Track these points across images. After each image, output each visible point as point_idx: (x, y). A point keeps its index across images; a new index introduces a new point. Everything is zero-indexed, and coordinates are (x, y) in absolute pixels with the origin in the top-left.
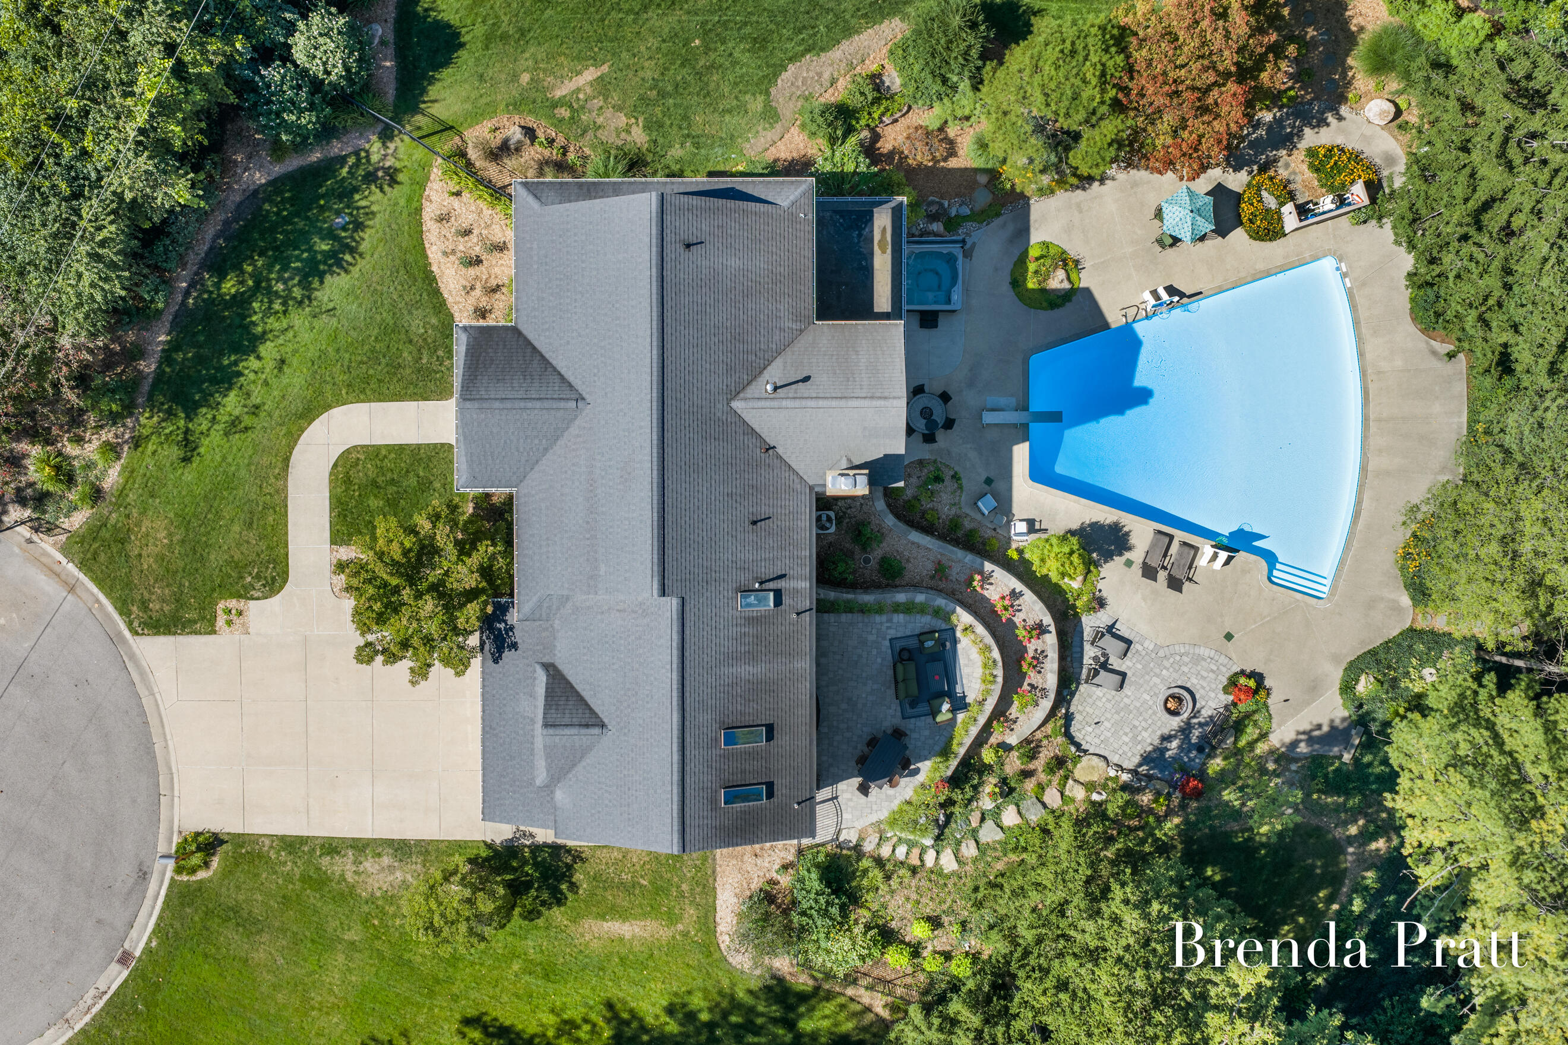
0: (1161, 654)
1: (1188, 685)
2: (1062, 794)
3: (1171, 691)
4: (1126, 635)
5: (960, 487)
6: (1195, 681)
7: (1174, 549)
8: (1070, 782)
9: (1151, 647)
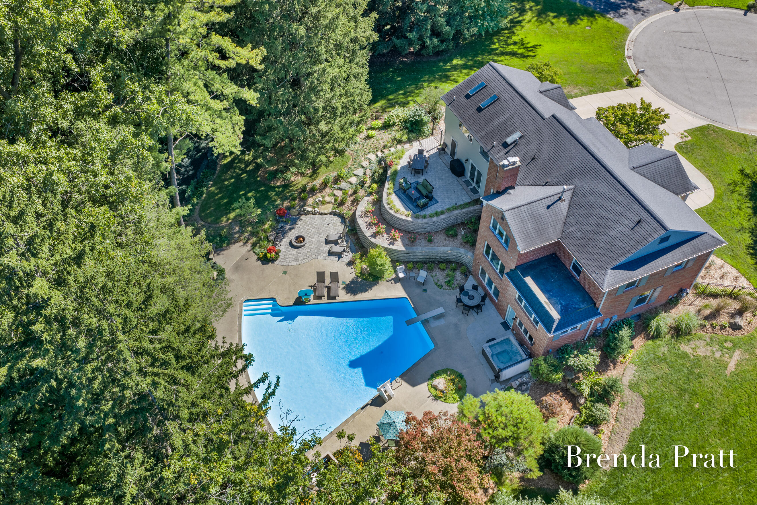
0: (314, 256)
1: (296, 250)
2: (335, 195)
3: (303, 243)
4: (332, 257)
5: (436, 284)
6: (294, 252)
7: (326, 294)
8: (333, 201)
9: (319, 257)
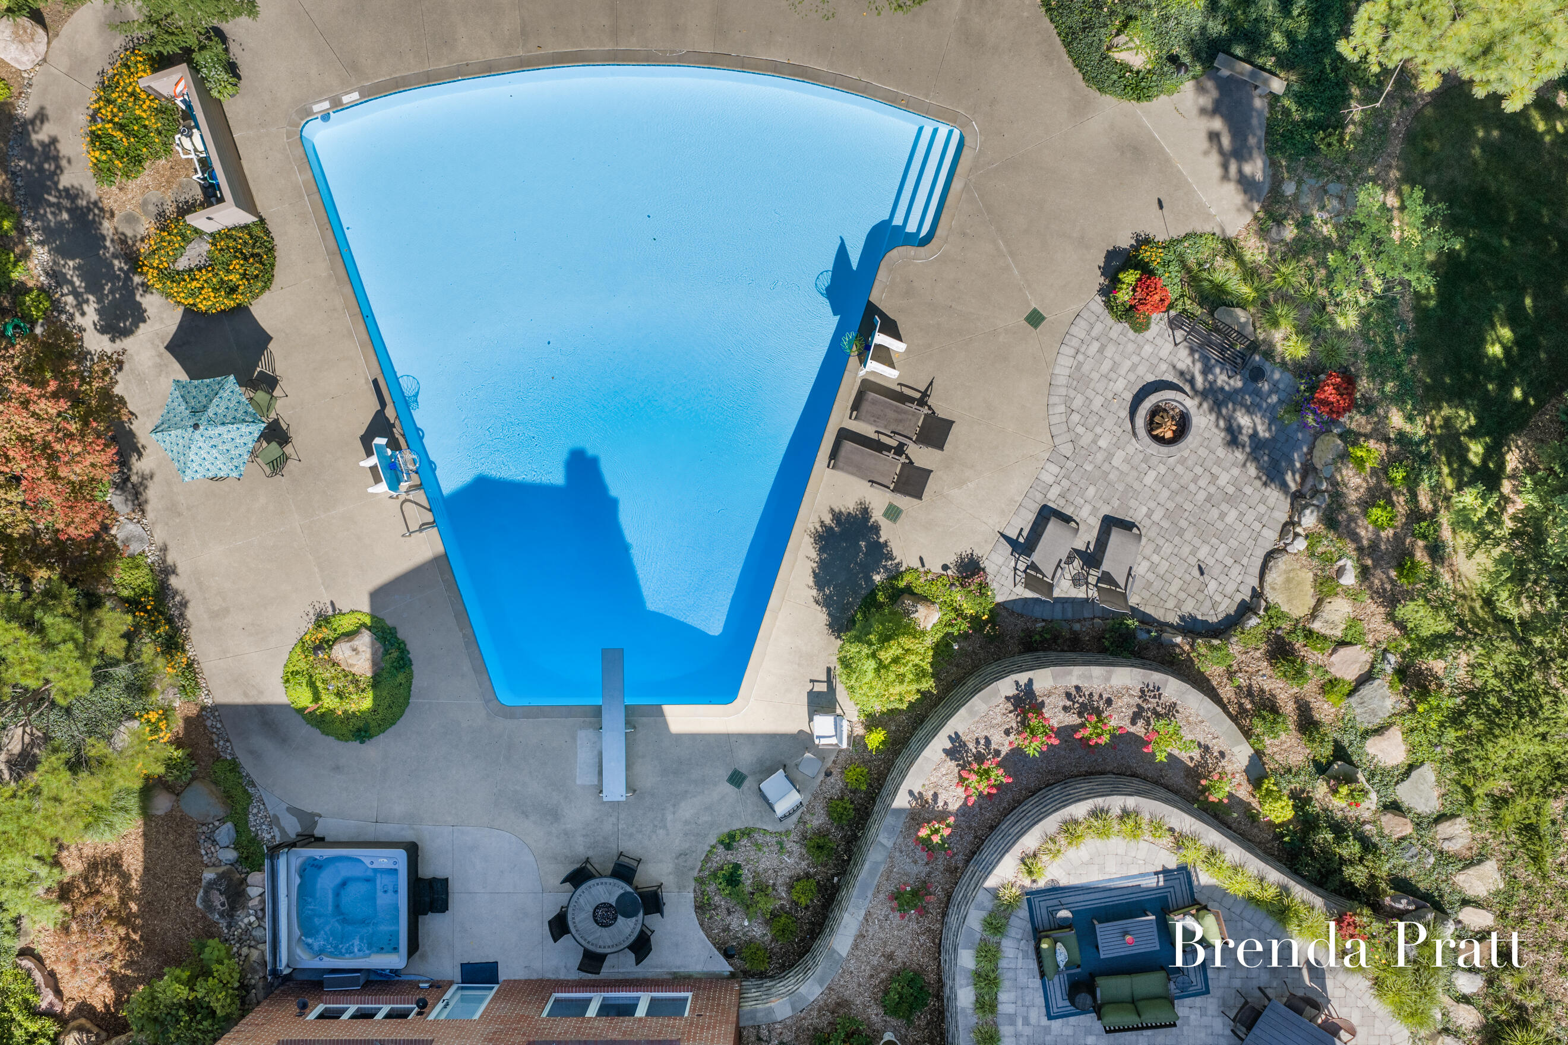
0: (1067, 449)
1: (1129, 397)
2: (1342, 643)
3: (1142, 431)
4: (1031, 517)
5: (747, 833)
6: (1120, 385)
7: (867, 429)
8: (1317, 626)
9: (1054, 469)
